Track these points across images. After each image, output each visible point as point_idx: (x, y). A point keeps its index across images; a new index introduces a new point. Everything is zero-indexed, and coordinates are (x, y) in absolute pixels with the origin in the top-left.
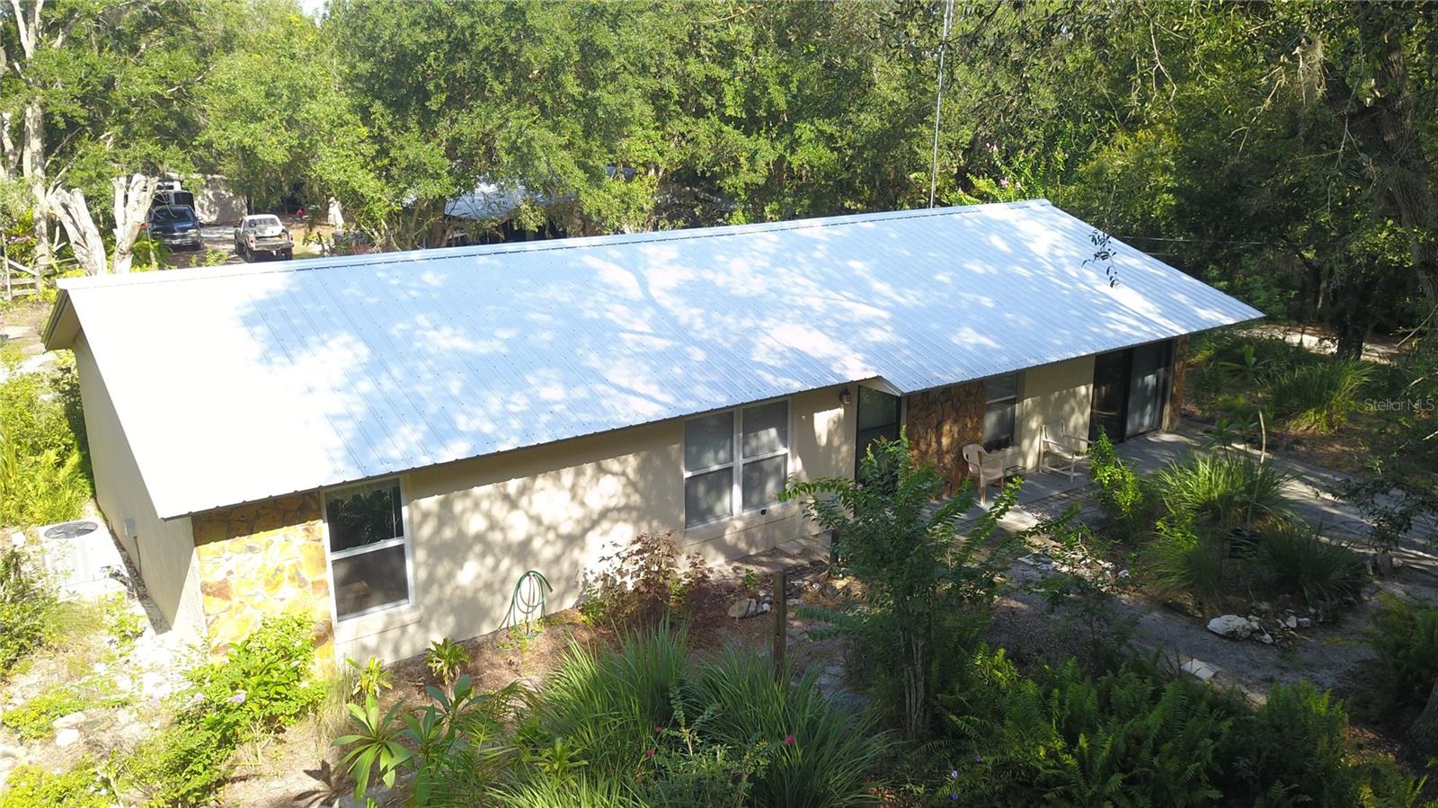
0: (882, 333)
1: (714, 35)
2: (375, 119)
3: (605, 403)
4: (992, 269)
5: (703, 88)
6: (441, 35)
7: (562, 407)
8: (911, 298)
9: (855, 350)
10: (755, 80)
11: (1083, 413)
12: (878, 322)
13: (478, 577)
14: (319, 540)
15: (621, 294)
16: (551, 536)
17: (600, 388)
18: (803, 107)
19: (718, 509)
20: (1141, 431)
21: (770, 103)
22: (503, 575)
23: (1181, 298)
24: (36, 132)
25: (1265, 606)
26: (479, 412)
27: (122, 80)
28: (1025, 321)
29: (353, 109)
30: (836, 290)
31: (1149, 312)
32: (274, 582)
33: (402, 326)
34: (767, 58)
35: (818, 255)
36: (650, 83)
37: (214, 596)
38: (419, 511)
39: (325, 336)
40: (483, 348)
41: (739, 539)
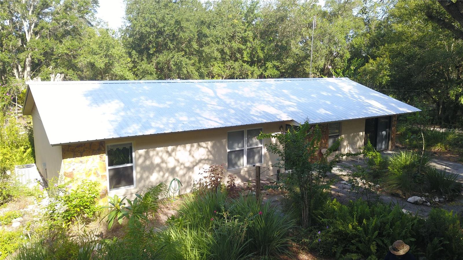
0: (293, 108)
1: (240, 35)
2: (133, 56)
3: (201, 122)
4: (330, 94)
5: (237, 52)
6: (154, 30)
7: (186, 122)
8: (303, 100)
9: (284, 113)
10: (254, 49)
11: (361, 141)
12: (293, 106)
13: (157, 179)
14: (104, 161)
15: (208, 95)
16: (182, 167)
17: (199, 118)
18: (268, 58)
19: (239, 163)
20: (381, 150)
21: (258, 56)
22: (166, 179)
23: (393, 105)
24: (29, 65)
25: (427, 194)
26: (159, 122)
27: (56, 48)
28: (341, 108)
29: (126, 53)
30: (278, 97)
31: (383, 108)
32: (89, 174)
33: (135, 99)
34: (257, 41)
35: (272, 88)
36: (220, 47)
37: (68, 177)
38: (138, 154)
39: (110, 100)
40: (162, 106)
41: (246, 174)
